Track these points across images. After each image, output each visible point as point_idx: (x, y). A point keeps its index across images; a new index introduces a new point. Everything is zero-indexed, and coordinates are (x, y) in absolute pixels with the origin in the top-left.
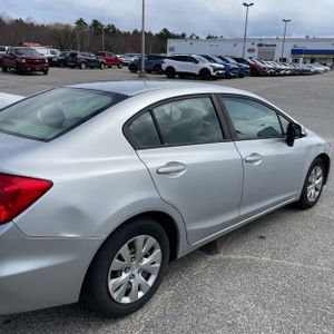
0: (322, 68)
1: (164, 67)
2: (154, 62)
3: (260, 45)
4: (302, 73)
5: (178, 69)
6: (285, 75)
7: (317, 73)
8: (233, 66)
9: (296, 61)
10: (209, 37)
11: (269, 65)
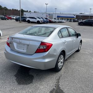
0: (65, 21)
1: (27, 20)
2: (23, 19)
3: (49, 15)
4: (61, 22)
5: (31, 21)
6: (57, 23)
7: (64, 22)
8: (45, 20)
9: (58, 19)
10: (34, 12)
11: (53, 20)
